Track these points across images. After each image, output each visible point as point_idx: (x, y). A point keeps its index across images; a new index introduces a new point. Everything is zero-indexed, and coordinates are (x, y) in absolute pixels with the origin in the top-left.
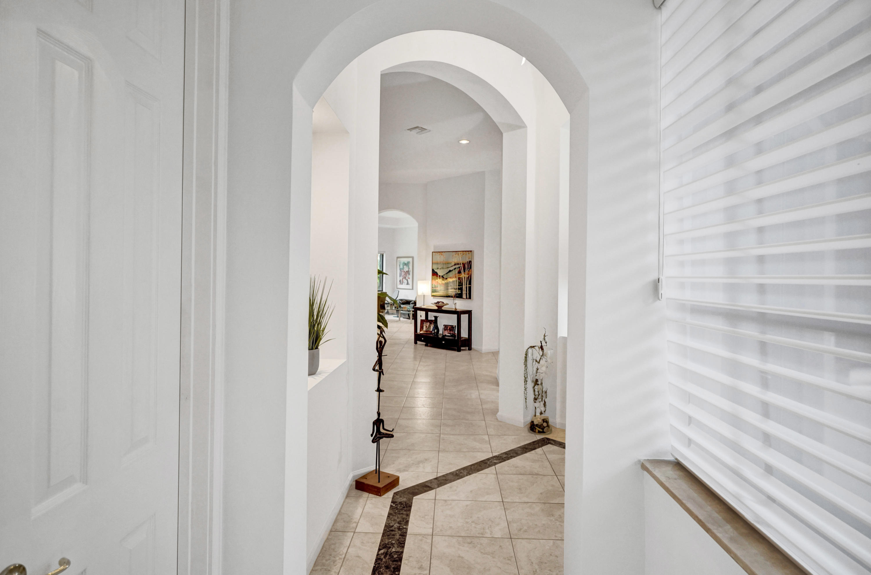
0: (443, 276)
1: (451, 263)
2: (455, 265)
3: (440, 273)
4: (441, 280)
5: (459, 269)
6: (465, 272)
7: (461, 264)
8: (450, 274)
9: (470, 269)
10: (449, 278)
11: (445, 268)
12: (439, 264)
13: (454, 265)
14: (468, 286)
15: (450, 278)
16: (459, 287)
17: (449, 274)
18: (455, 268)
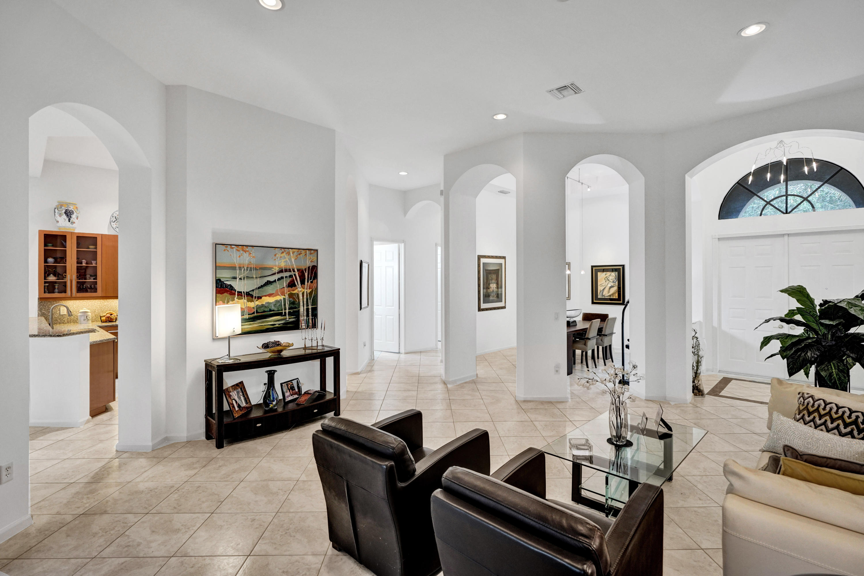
0: (251, 293)
1: (270, 269)
2: (281, 271)
3: (239, 286)
4: (245, 301)
5: (291, 279)
6: (304, 284)
7: (296, 270)
8: (270, 289)
9: (313, 280)
10: (265, 296)
11: (256, 278)
12: (237, 268)
13: (278, 273)
14: (310, 307)
15: (270, 295)
16: (292, 311)
17: (265, 288)
18: (282, 278)
